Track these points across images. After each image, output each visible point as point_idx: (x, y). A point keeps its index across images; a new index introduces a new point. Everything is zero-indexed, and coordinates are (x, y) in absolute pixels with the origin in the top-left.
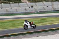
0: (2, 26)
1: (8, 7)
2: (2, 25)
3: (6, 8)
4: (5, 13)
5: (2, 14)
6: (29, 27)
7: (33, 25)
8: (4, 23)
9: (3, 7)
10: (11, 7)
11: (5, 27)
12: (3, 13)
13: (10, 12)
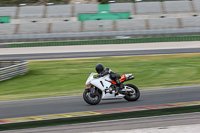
0: (164, 75)
1: (186, 12)
2: (162, 73)
3: (179, 16)
4: (175, 30)
5: (163, 35)
6: (104, 96)
7: (125, 89)
8: (168, 64)
9: (167, 10)
10: (194, 11)
11: (173, 78)
12: (168, 31)
13: (190, 30)
